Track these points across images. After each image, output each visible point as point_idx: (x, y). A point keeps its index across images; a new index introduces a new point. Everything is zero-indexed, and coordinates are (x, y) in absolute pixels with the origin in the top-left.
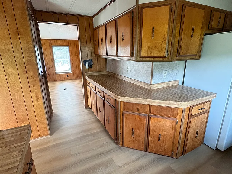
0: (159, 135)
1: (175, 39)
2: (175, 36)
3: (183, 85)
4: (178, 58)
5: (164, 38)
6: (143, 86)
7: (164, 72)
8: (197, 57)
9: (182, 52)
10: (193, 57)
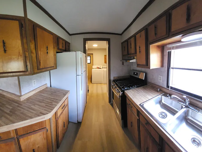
0: (33, 150)
1: (32, 54)
2: (32, 52)
3: (51, 87)
4: (39, 71)
5: (19, 53)
6: (14, 98)
7: (33, 81)
8: (55, 68)
9: (42, 66)
10: (52, 68)
